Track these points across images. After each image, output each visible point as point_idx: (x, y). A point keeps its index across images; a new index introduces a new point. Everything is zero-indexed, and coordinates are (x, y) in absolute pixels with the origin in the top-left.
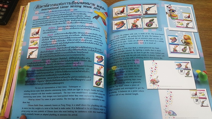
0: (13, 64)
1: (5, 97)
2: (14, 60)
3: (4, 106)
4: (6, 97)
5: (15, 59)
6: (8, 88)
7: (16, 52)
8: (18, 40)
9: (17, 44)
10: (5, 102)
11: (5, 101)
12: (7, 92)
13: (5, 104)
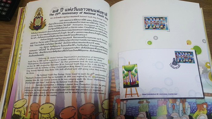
0: (12, 69)
1: (4, 105)
2: (13, 65)
3: (4, 114)
4: (6, 103)
5: (15, 64)
6: (8, 95)
7: (15, 57)
8: (17, 44)
9: (16, 48)
10: (5, 110)
11: (5, 108)
12: (7, 99)
13: (5, 111)
